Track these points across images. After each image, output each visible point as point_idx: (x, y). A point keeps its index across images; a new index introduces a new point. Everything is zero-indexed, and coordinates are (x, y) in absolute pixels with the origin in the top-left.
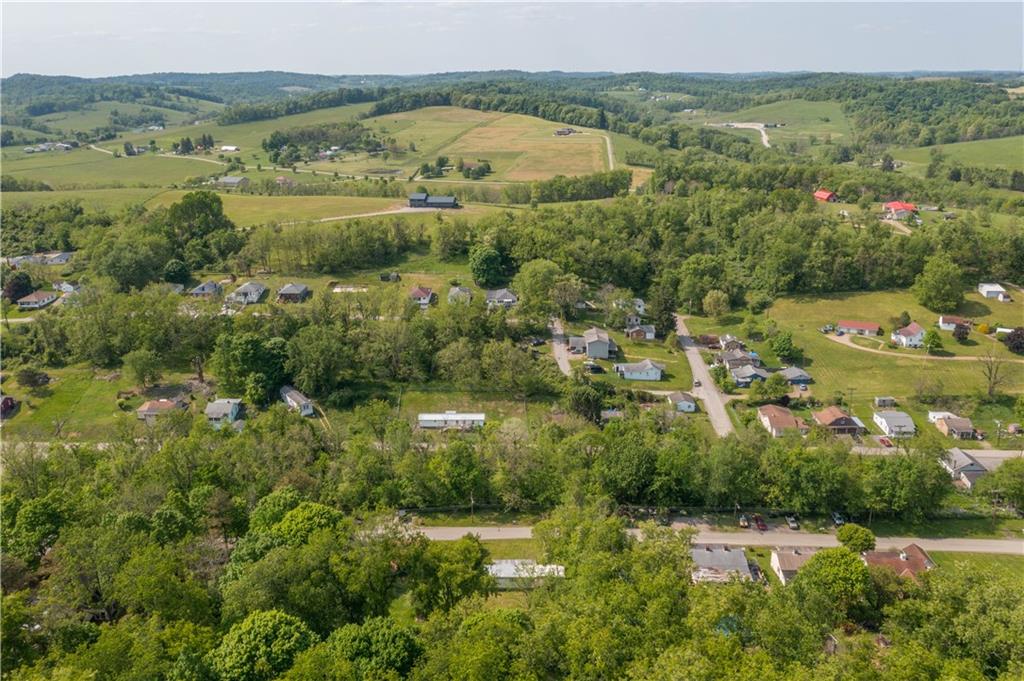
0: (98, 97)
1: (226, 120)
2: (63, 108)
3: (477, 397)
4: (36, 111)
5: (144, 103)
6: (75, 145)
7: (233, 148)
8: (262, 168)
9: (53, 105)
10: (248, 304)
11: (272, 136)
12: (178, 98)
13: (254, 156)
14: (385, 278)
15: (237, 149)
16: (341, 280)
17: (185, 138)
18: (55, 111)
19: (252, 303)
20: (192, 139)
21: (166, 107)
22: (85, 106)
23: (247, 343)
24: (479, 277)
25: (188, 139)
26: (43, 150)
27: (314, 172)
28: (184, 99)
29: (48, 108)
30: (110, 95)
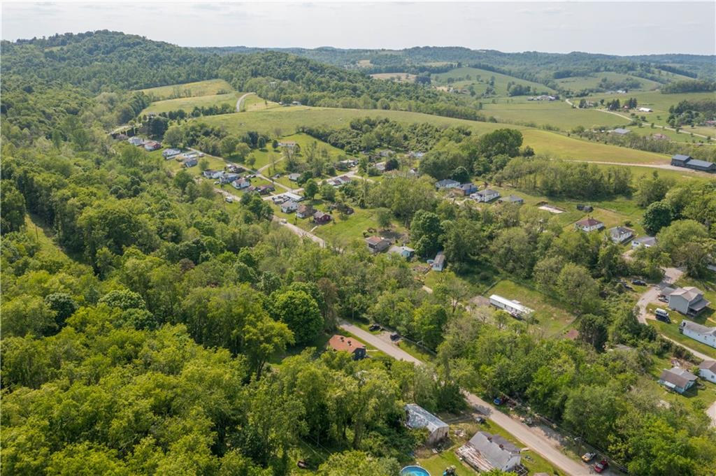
0: (602, 69)
1: (669, 90)
2: (577, 75)
3: (548, 300)
4: (559, 76)
5: (633, 75)
6: (557, 98)
7: (647, 110)
8: (655, 126)
9: (571, 72)
10: (481, 202)
11: (680, 104)
12: (660, 72)
13: (658, 117)
14: (580, 208)
15: (650, 111)
16: (551, 202)
17: (616, 99)
18: (570, 76)
19: (483, 202)
20: (621, 101)
21: (647, 78)
22: (591, 74)
23: (428, 218)
24: (645, 224)
25: (618, 101)
26: (538, 100)
27: (692, 134)
28: (664, 72)
29: (567, 74)
30: (612, 68)
